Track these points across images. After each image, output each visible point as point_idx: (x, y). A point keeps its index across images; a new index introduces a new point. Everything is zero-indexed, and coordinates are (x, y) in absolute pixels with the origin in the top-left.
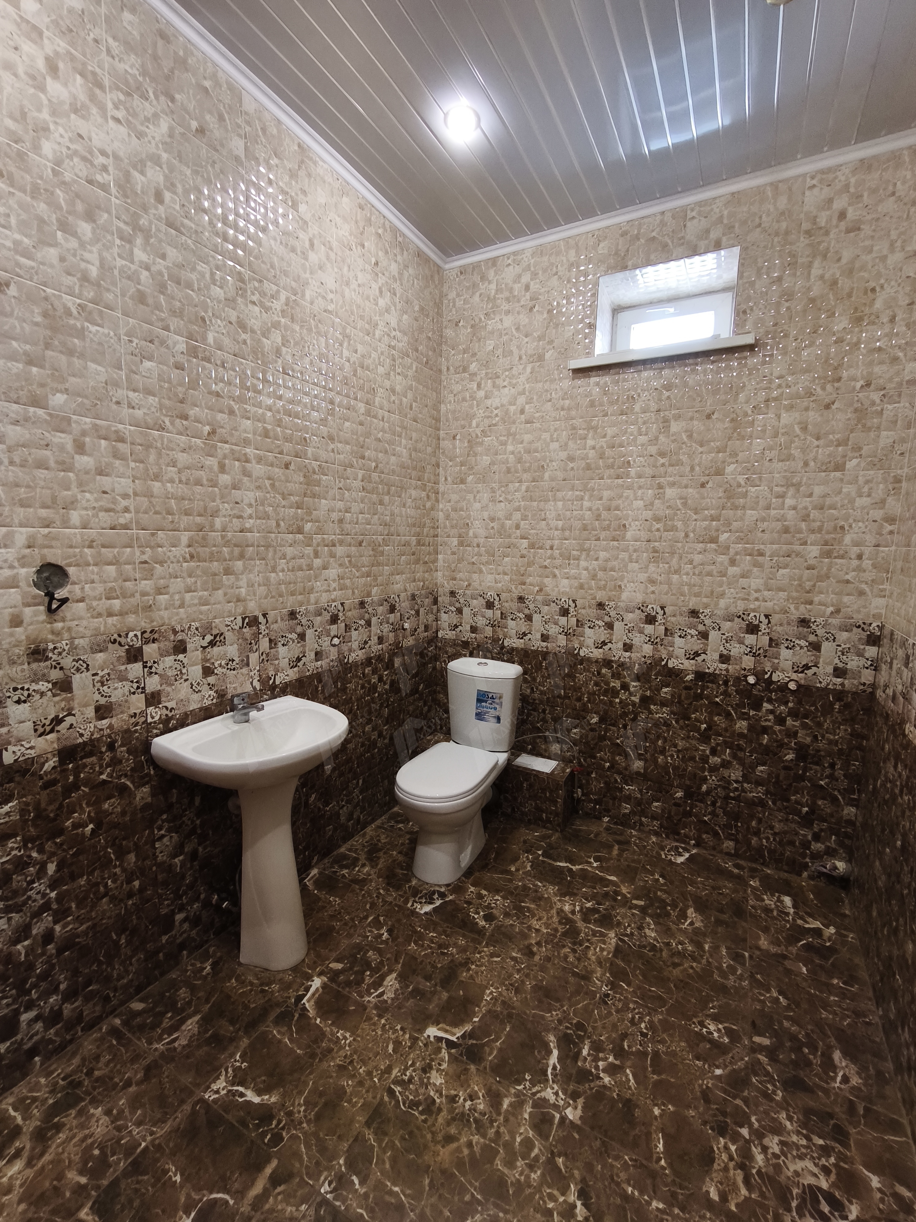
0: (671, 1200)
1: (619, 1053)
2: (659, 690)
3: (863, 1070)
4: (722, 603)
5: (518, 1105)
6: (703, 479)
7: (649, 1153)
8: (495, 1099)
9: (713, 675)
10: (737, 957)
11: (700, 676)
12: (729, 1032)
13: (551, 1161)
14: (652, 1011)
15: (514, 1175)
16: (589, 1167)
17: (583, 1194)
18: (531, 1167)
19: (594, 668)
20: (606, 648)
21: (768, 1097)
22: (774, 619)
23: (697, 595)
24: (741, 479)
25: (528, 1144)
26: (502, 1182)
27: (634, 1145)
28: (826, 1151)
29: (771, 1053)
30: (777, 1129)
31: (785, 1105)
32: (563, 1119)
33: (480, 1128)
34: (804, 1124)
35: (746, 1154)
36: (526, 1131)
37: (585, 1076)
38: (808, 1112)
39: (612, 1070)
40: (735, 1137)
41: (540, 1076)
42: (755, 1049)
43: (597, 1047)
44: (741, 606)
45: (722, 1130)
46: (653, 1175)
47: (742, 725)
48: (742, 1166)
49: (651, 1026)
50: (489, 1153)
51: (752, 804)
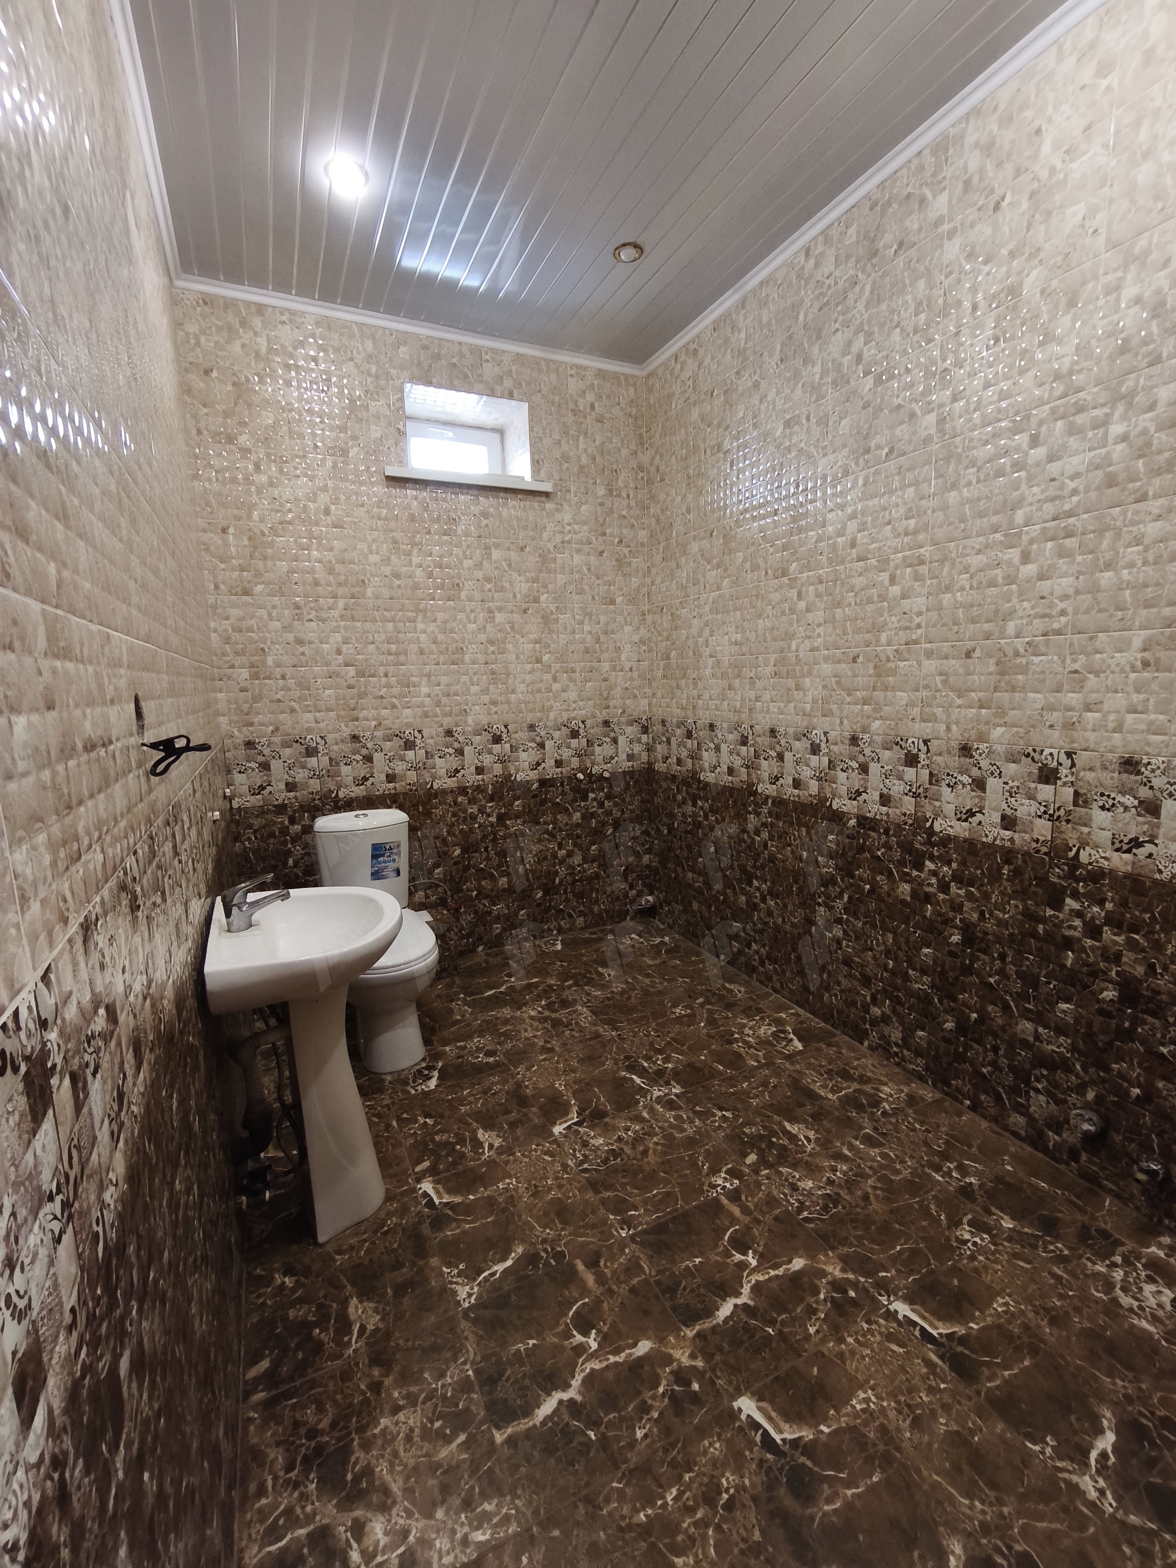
0: (747, 1079)
1: (660, 1052)
2: (511, 805)
3: (740, 984)
4: (552, 716)
5: (652, 1110)
6: (525, 606)
7: (721, 1073)
8: (639, 1119)
9: (552, 779)
10: (648, 976)
11: (543, 782)
12: (686, 1007)
13: (696, 1113)
14: (648, 1025)
15: (690, 1131)
16: (710, 1099)
17: (721, 1109)
18: (691, 1122)
19: (450, 799)
20: (459, 775)
21: (727, 1018)
22: (589, 723)
23: (532, 711)
24: (552, 607)
25: (677, 1117)
26: (689, 1138)
27: (712, 1077)
28: (763, 1019)
29: (707, 1002)
30: (744, 1026)
31: (735, 1016)
32: (676, 1095)
33: (651, 1134)
34: (748, 1017)
35: (746, 1043)
36: (670, 1115)
37: (660, 1073)
38: (744, 1012)
39: (667, 1060)
40: (737, 1040)
41: (643, 1092)
42: (702, 1005)
43: (648, 1058)
44: (565, 716)
45: (730, 1042)
46: (732, 1078)
47: (577, 816)
48: (750, 1047)
49: (656, 1031)
50: (669, 1137)
51: (591, 879)
